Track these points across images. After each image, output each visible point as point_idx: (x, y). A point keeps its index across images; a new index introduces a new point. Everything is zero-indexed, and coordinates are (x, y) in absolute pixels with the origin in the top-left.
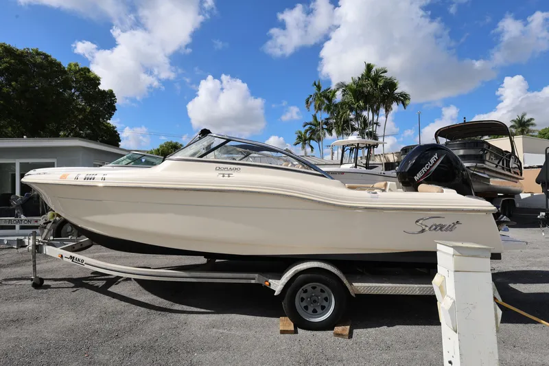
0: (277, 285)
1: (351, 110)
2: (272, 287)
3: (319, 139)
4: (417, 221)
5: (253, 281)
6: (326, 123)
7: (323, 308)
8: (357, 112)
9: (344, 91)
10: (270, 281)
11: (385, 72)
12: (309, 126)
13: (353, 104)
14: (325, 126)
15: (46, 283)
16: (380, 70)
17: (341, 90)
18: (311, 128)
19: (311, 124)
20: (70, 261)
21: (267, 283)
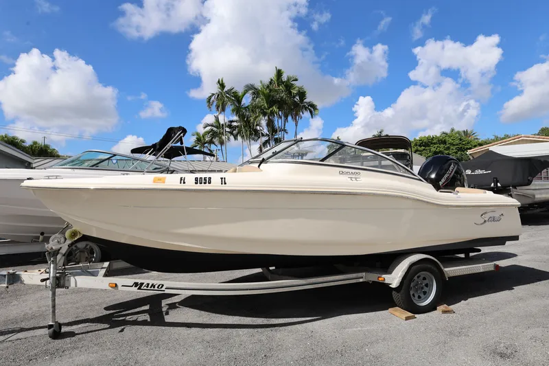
0: (394, 278)
1: (265, 114)
2: (386, 282)
3: (222, 143)
4: (482, 215)
5: (361, 280)
6: (230, 126)
7: (425, 293)
8: (269, 117)
9: (254, 93)
10: (384, 276)
11: (296, 80)
12: (210, 128)
13: (265, 108)
14: (228, 130)
15: (64, 329)
16: (291, 78)
17: (251, 92)
18: (212, 130)
19: (212, 126)
20: (135, 289)
21: (380, 279)
